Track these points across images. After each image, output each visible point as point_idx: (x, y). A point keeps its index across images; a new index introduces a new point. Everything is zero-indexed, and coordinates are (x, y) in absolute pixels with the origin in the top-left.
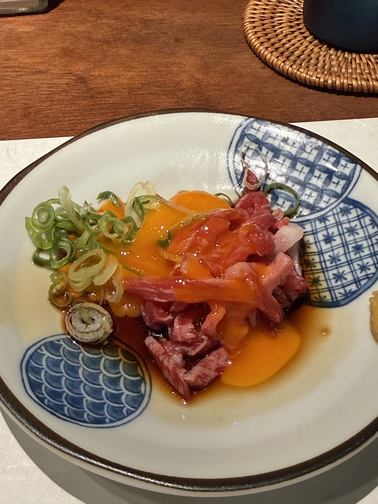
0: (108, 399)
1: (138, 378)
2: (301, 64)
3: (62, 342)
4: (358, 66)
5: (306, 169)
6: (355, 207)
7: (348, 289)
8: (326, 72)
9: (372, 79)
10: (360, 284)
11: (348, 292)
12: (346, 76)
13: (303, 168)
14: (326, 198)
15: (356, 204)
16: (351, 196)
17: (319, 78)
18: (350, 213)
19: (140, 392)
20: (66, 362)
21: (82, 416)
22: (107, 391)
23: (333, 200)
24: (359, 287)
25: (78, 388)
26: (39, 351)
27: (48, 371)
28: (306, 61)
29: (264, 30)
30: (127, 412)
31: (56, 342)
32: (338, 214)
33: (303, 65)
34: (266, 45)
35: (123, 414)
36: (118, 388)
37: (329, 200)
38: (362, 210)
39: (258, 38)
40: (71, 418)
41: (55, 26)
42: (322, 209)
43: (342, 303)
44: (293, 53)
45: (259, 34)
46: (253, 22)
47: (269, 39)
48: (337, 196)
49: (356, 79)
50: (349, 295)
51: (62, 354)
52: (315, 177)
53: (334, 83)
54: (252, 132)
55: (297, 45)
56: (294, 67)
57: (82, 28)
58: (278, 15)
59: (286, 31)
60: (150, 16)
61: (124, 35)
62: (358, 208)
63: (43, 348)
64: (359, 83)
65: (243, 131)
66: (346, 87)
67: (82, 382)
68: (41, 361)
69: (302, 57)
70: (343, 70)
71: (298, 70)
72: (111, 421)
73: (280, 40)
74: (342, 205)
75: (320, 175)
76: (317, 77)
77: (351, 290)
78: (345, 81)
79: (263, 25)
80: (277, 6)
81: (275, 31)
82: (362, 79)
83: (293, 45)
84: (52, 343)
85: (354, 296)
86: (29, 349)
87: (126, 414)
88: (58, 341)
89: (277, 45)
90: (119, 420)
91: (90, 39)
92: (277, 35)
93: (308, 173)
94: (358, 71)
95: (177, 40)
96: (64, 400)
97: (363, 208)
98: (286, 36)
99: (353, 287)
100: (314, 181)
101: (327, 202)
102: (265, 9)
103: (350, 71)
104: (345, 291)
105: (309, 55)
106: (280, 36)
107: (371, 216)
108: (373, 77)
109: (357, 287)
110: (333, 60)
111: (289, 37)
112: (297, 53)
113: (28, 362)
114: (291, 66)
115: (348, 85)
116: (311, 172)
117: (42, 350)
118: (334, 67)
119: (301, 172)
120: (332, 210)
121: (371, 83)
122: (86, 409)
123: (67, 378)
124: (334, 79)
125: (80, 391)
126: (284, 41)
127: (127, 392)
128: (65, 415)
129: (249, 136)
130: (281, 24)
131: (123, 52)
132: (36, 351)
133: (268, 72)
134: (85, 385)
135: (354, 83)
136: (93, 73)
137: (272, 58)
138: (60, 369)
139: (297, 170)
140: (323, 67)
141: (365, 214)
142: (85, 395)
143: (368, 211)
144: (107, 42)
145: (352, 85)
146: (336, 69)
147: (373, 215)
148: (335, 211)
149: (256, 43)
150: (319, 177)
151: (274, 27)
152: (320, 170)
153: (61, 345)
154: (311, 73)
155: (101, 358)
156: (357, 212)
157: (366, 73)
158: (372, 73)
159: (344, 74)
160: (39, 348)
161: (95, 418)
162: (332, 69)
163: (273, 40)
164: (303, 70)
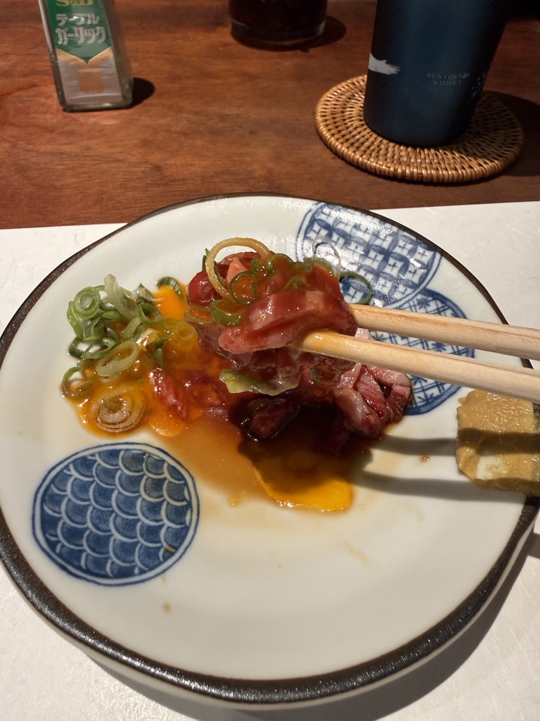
0: (142, 536)
1: (184, 503)
2: (371, 155)
3: (97, 458)
4: (427, 157)
5: (380, 257)
6: (434, 299)
7: (429, 393)
8: (395, 162)
9: (441, 168)
10: (443, 389)
11: (429, 397)
12: (415, 165)
13: (376, 256)
14: (401, 288)
15: (436, 296)
16: (431, 287)
17: (389, 167)
18: (428, 305)
19: (183, 523)
20: (97, 484)
21: (104, 567)
22: (143, 523)
23: (409, 291)
24: (442, 391)
25: (106, 522)
26: (65, 471)
27: (73, 499)
28: (376, 151)
29: (335, 123)
30: (164, 556)
31: (90, 458)
32: (414, 306)
33: (373, 155)
34: (337, 136)
35: (158, 558)
36: (158, 518)
37: (406, 290)
38: (442, 302)
39: (330, 130)
40: (88, 571)
41: (137, 120)
42: (397, 301)
43: (423, 409)
44: (362, 144)
45: (330, 127)
46: (325, 116)
47: (340, 132)
48: (414, 286)
49: (426, 169)
50: (430, 401)
51: (94, 474)
52: (390, 265)
53: (404, 172)
54: (322, 217)
55: (367, 136)
56: (364, 157)
57: (163, 121)
58: (348, 109)
59: (356, 123)
60: (227, 112)
61: (201, 128)
62: (439, 300)
63: (71, 467)
64: (429, 172)
65: (313, 216)
66: (415, 176)
67: (113, 511)
68: (65, 485)
69: (372, 148)
70: (413, 160)
71: (368, 160)
72: (142, 572)
73: (350, 132)
74: (419, 297)
75: (395, 263)
76: (386, 166)
77: (432, 394)
78: (415, 170)
79: (334, 118)
80: (348, 102)
81: (346, 124)
82: (431, 168)
83: (363, 136)
84: (84, 458)
85: (436, 403)
86: (53, 468)
87: (161, 559)
88: (93, 455)
89: (347, 137)
90: (152, 569)
91: (169, 131)
92: (347, 128)
93: (382, 261)
94: (427, 161)
95: (252, 133)
96: (84, 542)
97: (443, 300)
98: (356, 128)
99: (435, 392)
100: (388, 270)
101: (403, 293)
102: (335, 105)
103: (419, 161)
104: (425, 395)
105: (378, 146)
106: (351, 129)
107: (453, 310)
108: (443, 166)
109: (440, 391)
110: (402, 150)
111: (359, 130)
112: (367, 144)
113: (48, 488)
114: (361, 156)
115: (418, 174)
116: (386, 260)
117: (69, 470)
118: (403, 157)
119: (374, 260)
120: (408, 301)
121: (440, 172)
122: (111, 554)
123: (94, 508)
124: (404, 168)
125: (108, 526)
126: (354, 133)
127: (168, 523)
128: (79, 568)
129: (319, 222)
130: (351, 118)
131: (199, 142)
132: (61, 471)
133: (339, 163)
134: (117, 515)
135: (424, 172)
136: (168, 162)
137: (343, 148)
138: (89, 496)
139: (369, 258)
140: (393, 157)
141: (446, 307)
142: (114, 531)
143: (449, 304)
144: (185, 134)
145: (421, 174)
146: (405, 159)
147: (455, 309)
148: (412, 303)
149: (327, 135)
150: (394, 265)
151: (344, 120)
152: (395, 258)
153: (95, 461)
154: (381, 163)
155: (142, 476)
156: (437, 305)
157: (435, 163)
158: (441, 162)
159: (413, 164)
160: (67, 467)
161: (121, 568)
162: (401, 159)
163: (343, 133)
164: (372, 160)
